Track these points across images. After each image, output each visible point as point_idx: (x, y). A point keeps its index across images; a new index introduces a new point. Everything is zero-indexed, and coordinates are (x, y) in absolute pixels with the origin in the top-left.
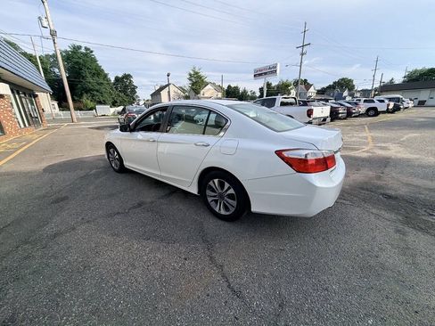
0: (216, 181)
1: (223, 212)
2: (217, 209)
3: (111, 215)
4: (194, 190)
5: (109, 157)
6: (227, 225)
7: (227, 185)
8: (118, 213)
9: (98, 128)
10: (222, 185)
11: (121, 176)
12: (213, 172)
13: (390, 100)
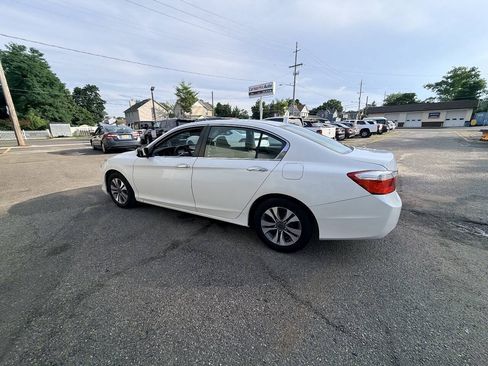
0: (275, 209)
1: (283, 243)
2: (274, 241)
3: (145, 262)
4: (244, 222)
5: (109, 190)
6: (288, 256)
7: (289, 213)
8: (152, 259)
9: (63, 153)
10: (282, 213)
11: (130, 212)
12: (270, 200)
13: (378, 121)
